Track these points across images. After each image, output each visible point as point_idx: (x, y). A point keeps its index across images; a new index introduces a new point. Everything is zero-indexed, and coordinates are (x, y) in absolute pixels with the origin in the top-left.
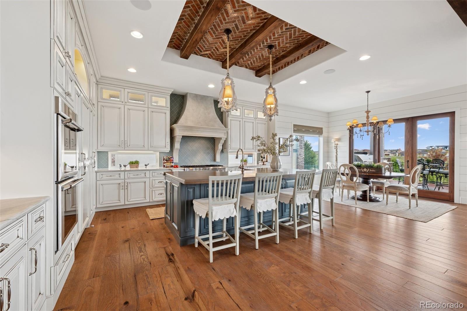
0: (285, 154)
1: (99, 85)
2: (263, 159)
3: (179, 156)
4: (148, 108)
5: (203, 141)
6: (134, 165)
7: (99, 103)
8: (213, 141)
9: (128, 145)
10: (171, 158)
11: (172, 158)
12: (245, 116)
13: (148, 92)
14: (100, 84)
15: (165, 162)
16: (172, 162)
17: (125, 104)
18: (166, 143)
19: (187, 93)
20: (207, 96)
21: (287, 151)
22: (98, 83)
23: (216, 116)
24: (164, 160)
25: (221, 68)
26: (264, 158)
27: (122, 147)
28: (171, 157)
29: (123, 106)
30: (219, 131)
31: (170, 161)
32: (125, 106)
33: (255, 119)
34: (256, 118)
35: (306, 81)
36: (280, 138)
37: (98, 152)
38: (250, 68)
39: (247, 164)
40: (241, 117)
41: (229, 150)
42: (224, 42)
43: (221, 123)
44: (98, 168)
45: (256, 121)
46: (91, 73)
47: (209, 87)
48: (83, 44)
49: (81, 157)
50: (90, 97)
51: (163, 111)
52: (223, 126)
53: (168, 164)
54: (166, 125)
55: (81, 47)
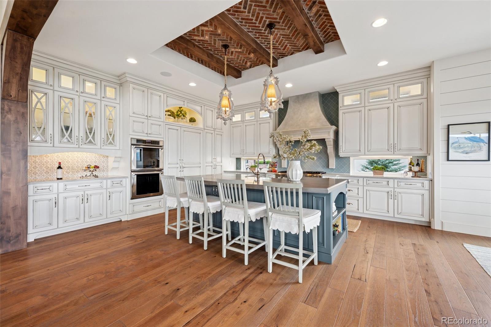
0: (465, 157)
4: (257, 121)
6: (252, 168)
7: (231, 125)
8: (322, 143)
9: (245, 153)
11: (277, 163)
12: (371, 101)
13: (257, 108)
15: (271, 166)
16: (276, 167)
17: (244, 122)
18: (270, 150)
19: (288, 98)
20: (310, 93)
21: (480, 150)
26: (418, 164)
27: (242, 155)
31: (274, 166)
33: (393, 102)
34: (396, 99)
36: (449, 125)
37: (237, 159)
38: (304, 49)
39: (383, 175)
40: (363, 105)
41: (341, 154)
42: (240, 52)
43: (325, 120)
44: (236, 169)
45: (395, 104)
46: (211, 110)
47: (287, 88)
48: (184, 100)
49: (179, 162)
50: (205, 125)
51: (268, 121)
52: (328, 123)
53: (271, 169)
54: (270, 133)
55: (182, 103)
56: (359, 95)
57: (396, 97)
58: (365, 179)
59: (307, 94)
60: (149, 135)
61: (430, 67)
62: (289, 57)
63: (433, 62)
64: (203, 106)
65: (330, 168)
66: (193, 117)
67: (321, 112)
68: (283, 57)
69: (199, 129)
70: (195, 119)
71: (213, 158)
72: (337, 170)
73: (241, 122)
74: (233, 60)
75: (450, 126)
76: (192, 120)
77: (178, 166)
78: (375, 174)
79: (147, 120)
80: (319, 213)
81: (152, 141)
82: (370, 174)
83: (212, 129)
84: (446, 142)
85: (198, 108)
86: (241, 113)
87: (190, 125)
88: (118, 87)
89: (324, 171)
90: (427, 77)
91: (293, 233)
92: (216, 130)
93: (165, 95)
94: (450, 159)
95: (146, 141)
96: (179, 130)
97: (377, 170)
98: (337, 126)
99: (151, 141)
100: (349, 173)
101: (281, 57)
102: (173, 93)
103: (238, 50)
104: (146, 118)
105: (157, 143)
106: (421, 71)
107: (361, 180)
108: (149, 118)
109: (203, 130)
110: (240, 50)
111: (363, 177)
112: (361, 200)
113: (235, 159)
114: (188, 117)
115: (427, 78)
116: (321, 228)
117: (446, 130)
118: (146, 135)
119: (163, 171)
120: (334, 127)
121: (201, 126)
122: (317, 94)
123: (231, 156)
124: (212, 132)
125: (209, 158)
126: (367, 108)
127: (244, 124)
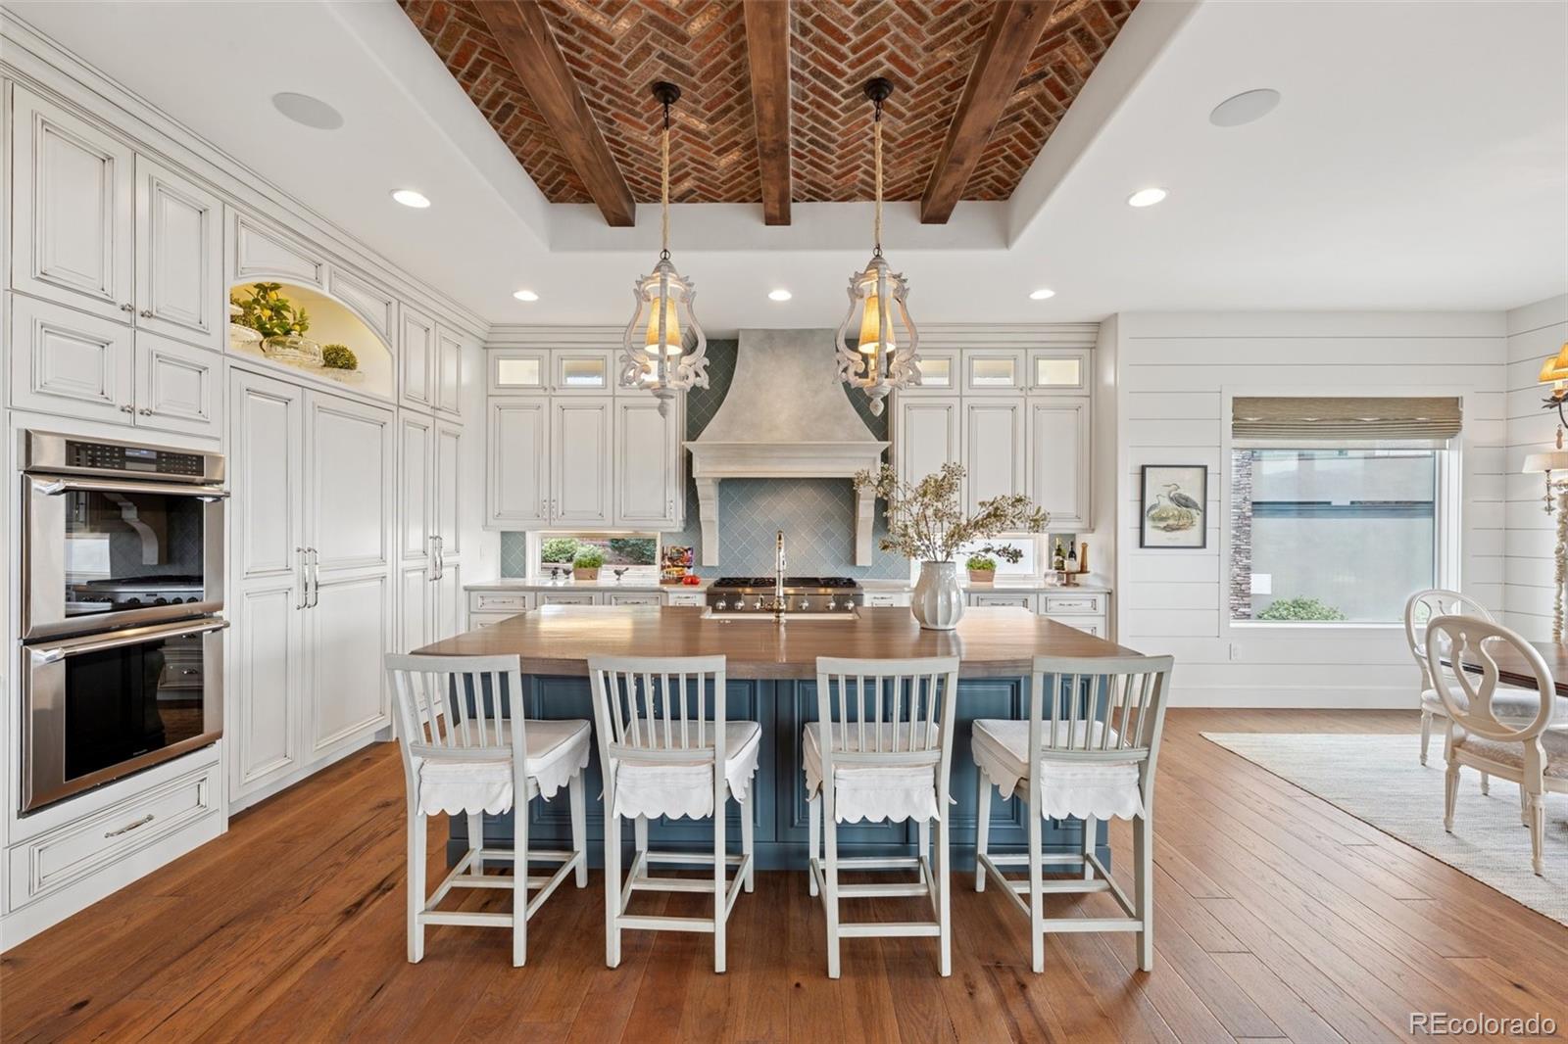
0: (1170, 539)
1: (490, 351)
2: (1062, 562)
3: (722, 543)
4: (614, 396)
5: (809, 494)
7: (490, 398)
8: (844, 490)
9: (560, 513)
10: (686, 551)
11: (689, 552)
12: (977, 381)
13: (614, 349)
14: (492, 348)
15: (668, 563)
16: (688, 564)
17: (553, 394)
18: (667, 504)
19: (737, 332)
20: (811, 332)
21: (1192, 524)
22: (488, 345)
23: (846, 396)
24: (663, 558)
25: (764, 225)
26: (1072, 554)
27: (546, 520)
28: (686, 547)
29: (547, 399)
30: (848, 454)
31: (682, 562)
32: (553, 398)
33: (1023, 394)
34: (1030, 388)
35: (1162, 188)
36: (1143, 468)
37: (503, 534)
38: (890, 197)
39: (991, 581)
40: (956, 391)
42: (697, 133)
43: (861, 421)
44: (503, 576)
45: (1029, 400)
46: (422, 326)
47: (772, 301)
48: (319, 260)
49: (295, 560)
50: (401, 392)
52: (867, 432)
53: (675, 572)
54: (667, 445)
55: (311, 271)
56: (948, 361)
57: (1030, 384)
59: (799, 332)
60: (141, 420)
61: (1099, 324)
62: (833, 206)
63: (1116, 314)
64: (395, 303)
65: (858, 564)
66: (342, 344)
68: (813, 198)
69: (377, 403)
70: (354, 353)
71: (431, 534)
73: (541, 392)
74: (641, 154)
75: (1147, 469)
76: (338, 359)
78: (974, 578)
79: (129, 331)
81: (159, 453)
83: (428, 411)
84: (1137, 505)
85: (376, 309)
86: (539, 358)
90: (1089, 345)
92: (441, 414)
93: (230, 212)
94: (1146, 544)
95: (128, 453)
96: (295, 405)
97: (979, 568)
99: (153, 456)
100: (909, 578)
101: (808, 196)
102: (276, 213)
103: (696, 122)
104: (125, 317)
105: (192, 463)
106: (1080, 329)
108: (142, 322)
109: (395, 409)
110: (702, 127)
113: (499, 536)
114: (319, 337)
115: (1091, 348)
117: (1138, 478)
118: (126, 418)
119: (218, 614)
121: (384, 390)
123: (486, 526)
124: (429, 421)
125: (415, 539)
126: (966, 402)
127: (556, 402)
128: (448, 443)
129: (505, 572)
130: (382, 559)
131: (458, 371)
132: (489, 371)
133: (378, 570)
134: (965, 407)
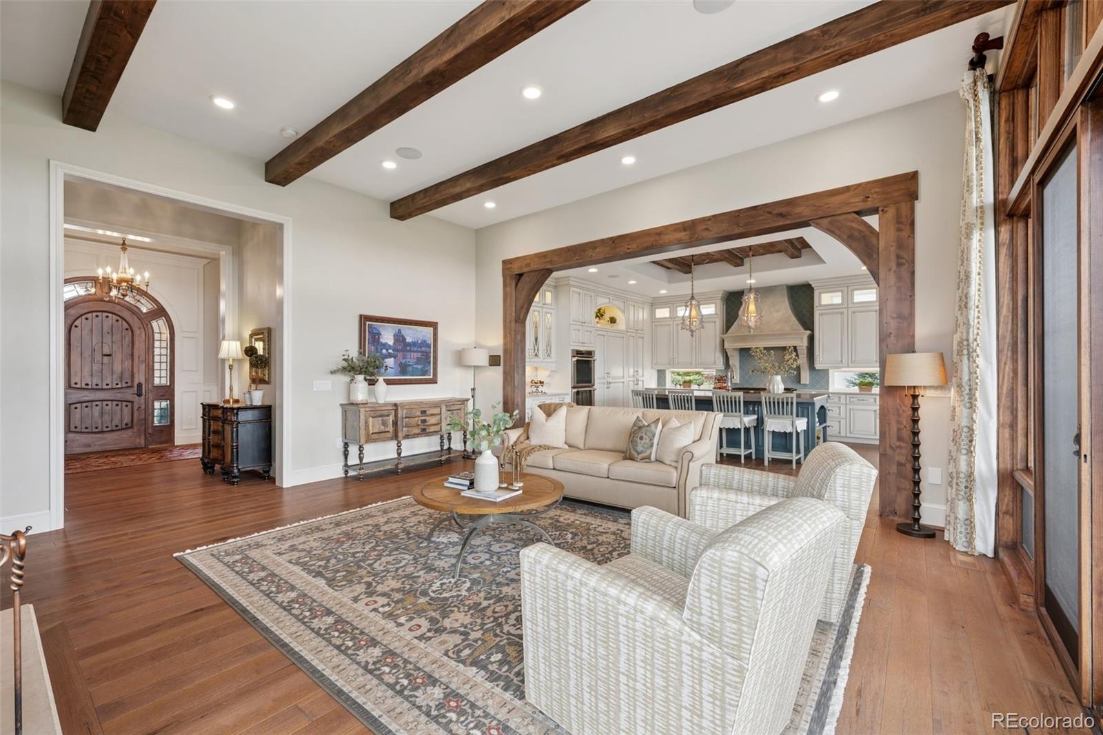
1: (653, 306)
3: (741, 374)
7: (653, 323)
9: (677, 363)
12: (855, 301)
15: (717, 381)
18: (716, 359)
19: (742, 289)
22: (652, 304)
25: (734, 267)
27: (672, 365)
28: (725, 375)
29: (672, 322)
32: (674, 321)
37: (658, 371)
39: (871, 390)
40: (846, 305)
41: (818, 366)
43: (797, 322)
46: (634, 305)
48: (610, 297)
50: (626, 326)
51: (713, 320)
52: (800, 327)
53: (719, 385)
54: (716, 336)
55: (607, 301)
56: (841, 293)
58: (848, 396)
59: (771, 287)
60: (584, 345)
62: (758, 258)
64: (625, 301)
65: (802, 382)
66: (613, 316)
67: (790, 312)
69: (621, 332)
70: (616, 318)
71: (635, 370)
72: (812, 386)
76: (612, 321)
77: (604, 381)
78: (861, 389)
79: (582, 327)
80: (806, 420)
81: (586, 351)
82: (856, 389)
83: (635, 331)
85: (621, 305)
86: (669, 307)
87: (609, 326)
88: (553, 290)
89: (795, 388)
91: (788, 431)
92: (638, 331)
93: (595, 294)
95: (583, 352)
97: (863, 385)
98: (812, 330)
100: (828, 389)
102: (602, 290)
104: (581, 324)
105: (589, 353)
107: (843, 397)
108: (583, 324)
109: (624, 332)
111: (846, 394)
112: (843, 422)
113: (656, 371)
114: (607, 317)
116: (806, 432)
118: (582, 345)
119: (594, 387)
120: (809, 332)
121: (623, 327)
122: (785, 287)
123: (652, 368)
124: (635, 334)
125: (631, 371)
126: (850, 310)
127: (675, 323)
128: (640, 340)
129: (659, 384)
130: (623, 377)
131: (643, 315)
132: (652, 313)
133: (622, 380)
134: (850, 312)
